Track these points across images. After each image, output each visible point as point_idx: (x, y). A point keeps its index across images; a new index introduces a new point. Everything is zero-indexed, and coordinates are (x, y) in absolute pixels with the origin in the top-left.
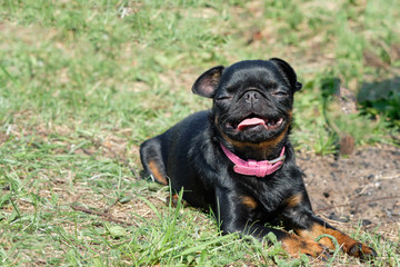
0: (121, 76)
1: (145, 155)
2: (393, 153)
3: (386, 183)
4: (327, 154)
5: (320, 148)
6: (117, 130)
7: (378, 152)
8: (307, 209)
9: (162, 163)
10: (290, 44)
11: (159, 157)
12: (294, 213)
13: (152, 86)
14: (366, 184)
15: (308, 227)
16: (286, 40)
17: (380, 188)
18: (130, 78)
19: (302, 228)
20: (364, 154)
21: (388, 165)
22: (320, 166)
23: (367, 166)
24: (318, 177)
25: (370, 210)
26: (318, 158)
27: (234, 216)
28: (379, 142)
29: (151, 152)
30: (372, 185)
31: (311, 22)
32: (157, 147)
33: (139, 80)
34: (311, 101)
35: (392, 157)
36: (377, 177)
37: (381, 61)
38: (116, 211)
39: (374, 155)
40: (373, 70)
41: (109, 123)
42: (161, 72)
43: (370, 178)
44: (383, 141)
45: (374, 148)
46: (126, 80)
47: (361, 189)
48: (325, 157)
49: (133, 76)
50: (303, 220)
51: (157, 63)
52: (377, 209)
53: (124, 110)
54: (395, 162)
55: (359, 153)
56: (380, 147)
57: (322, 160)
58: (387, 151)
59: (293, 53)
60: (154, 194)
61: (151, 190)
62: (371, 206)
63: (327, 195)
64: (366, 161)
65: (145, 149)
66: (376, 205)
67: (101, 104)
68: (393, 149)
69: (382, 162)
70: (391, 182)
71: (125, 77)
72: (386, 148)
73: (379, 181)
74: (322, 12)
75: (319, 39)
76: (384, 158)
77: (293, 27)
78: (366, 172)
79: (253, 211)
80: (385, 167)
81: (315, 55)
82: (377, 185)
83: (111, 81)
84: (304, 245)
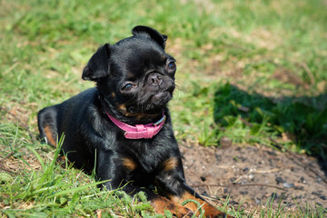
0: (38, 64)
1: (42, 120)
2: (269, 153)
3: (258, 176)
4: (209, 146)
5: (203, 139)
6: (24, 104)
7: (256, 151)
8: (180, 175)
9: (56, 129)
10: (194, 59)
11: (54, 123)
12: (169, 178)
13: (64, 75)
14: (241, 175)
15: (180, 194)
16: (191, 55)
17: (253, 180)
18: (45, 66)
19: (174, 194)
20: (243, 150)
21: (263, 162)
22: (201, 155)
23: (244, 160)
24: (197, 163)
25: (241, 196)
26: (200, 148)
27: (113, 176)
28: (258, 143)
29: (48, 118)
30: (246, 176)
31: (215, 44)
32: (54, 114)
33: (53, 69)
34: (203, 104)
35: (268, 156)
36: (251, 170)
37: (301, 80)
38: (8, 163)
39: (252, 153)
40: (293, 87)
41: (19, 97)
42: (74, 66)
43: (245, 170)
44: (263, 142)
45: (253, 147)
46: (42, 68)
47: (235, 179)
48: (207, 148)
49: (49, 66)
50: (176, 186)
51: (71, 58)
52: (247, 197)
53: (33, 88)
54: (270, 160)
55: (239, 149)
56: (258, 146)
57: (204, 150)
58: (264, 151)
59: (195, 67)
60: (44, 154)
61: (43, 150)
62: (242, 193)
63: (203, 179)
64: (244, 156)
65: (42, 115)
66: (247, 193)
67: (14, 81)
68: (270, 150)
69: (259, 159)
70: (264, 176)
71: (41, 65)
72: (264, 148)
73: (253, 173)
74: (226, 37)
75: (219, 58)
76: (260, 156)
77: (199, 45)
78: (242, 165)
79: (131, 173)
80: (260, 163)
81: (214, 70)
82: (251, 177)
83: (27, 66)
84: (172, 207)
